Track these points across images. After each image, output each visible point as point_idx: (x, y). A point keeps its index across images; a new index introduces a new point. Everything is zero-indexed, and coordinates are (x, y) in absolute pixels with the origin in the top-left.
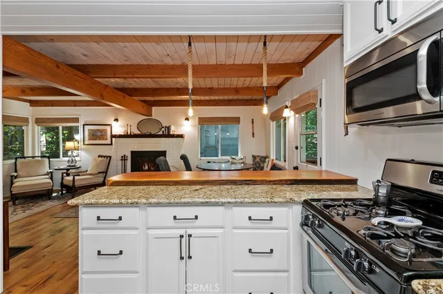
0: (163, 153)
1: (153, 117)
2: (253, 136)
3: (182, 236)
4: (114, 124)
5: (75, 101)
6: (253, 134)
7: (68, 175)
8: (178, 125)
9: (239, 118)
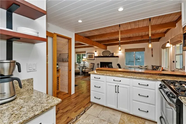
0: (111, 63)
1: (107, 50)
2: (152, 56)
3: (116, 86)
4: (95, 53)
5: (85, 46)
6: (152, 55)
7: (83, 69)
8: (117, 52)
9: (145, 48)
